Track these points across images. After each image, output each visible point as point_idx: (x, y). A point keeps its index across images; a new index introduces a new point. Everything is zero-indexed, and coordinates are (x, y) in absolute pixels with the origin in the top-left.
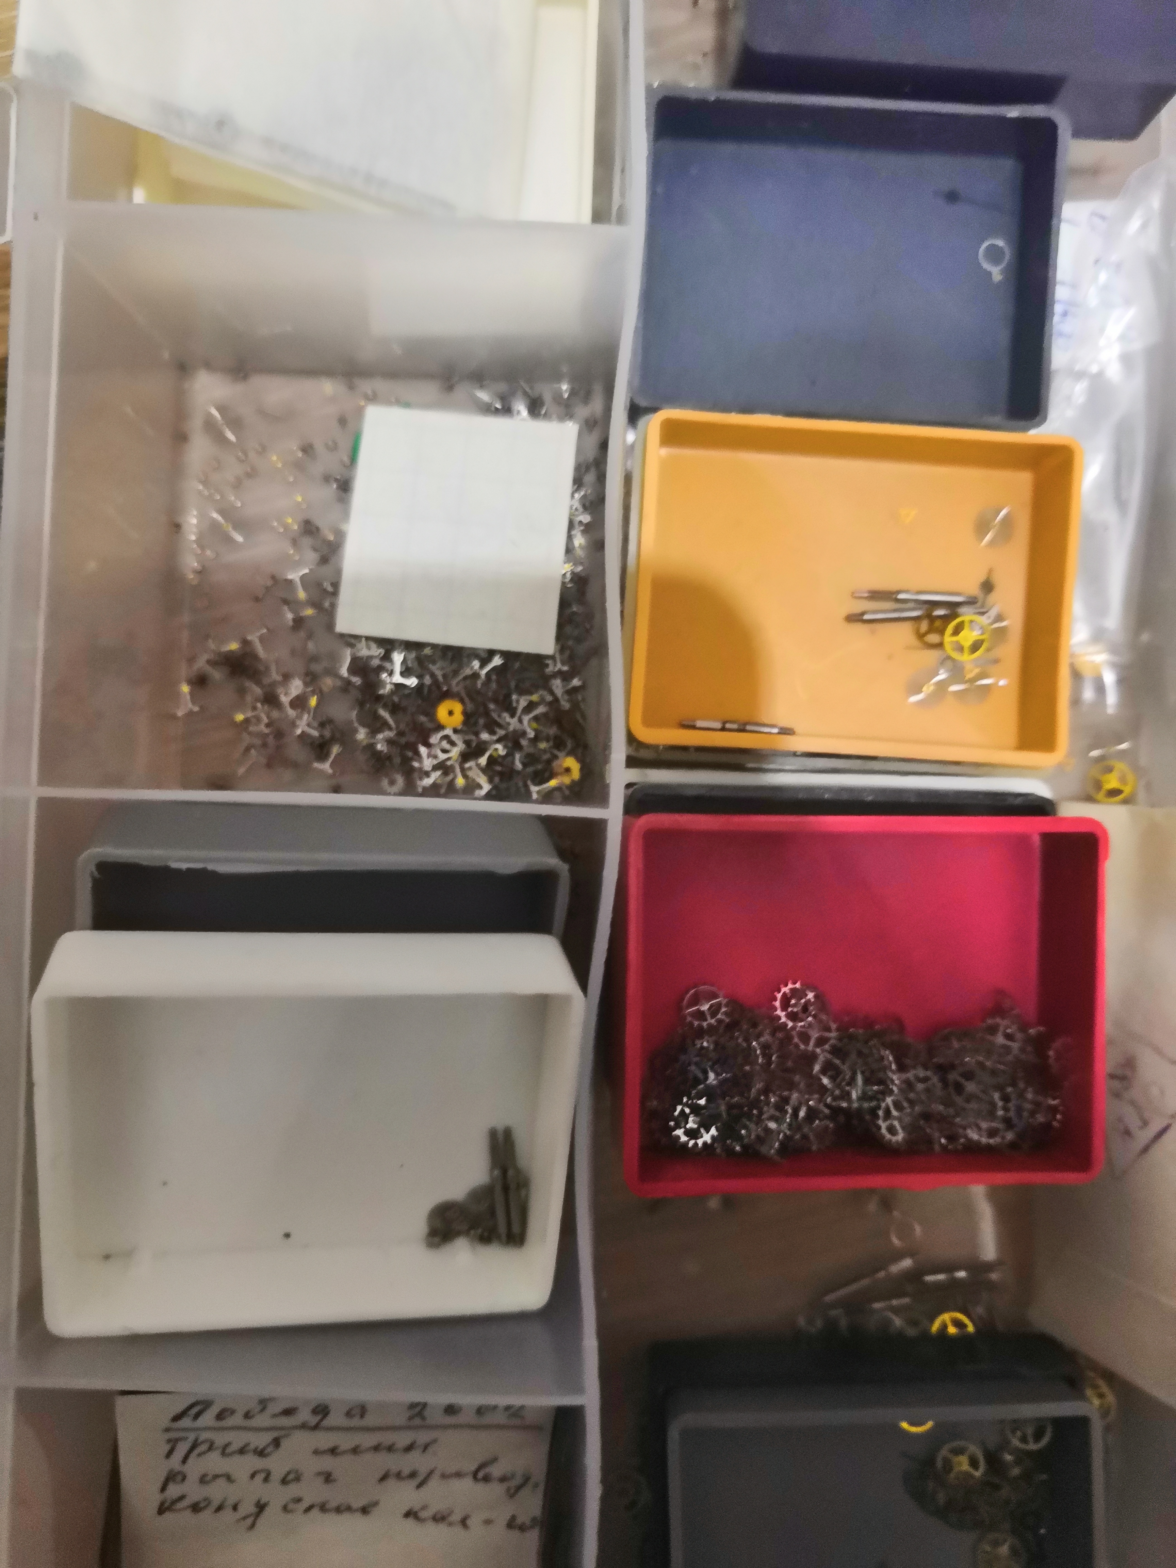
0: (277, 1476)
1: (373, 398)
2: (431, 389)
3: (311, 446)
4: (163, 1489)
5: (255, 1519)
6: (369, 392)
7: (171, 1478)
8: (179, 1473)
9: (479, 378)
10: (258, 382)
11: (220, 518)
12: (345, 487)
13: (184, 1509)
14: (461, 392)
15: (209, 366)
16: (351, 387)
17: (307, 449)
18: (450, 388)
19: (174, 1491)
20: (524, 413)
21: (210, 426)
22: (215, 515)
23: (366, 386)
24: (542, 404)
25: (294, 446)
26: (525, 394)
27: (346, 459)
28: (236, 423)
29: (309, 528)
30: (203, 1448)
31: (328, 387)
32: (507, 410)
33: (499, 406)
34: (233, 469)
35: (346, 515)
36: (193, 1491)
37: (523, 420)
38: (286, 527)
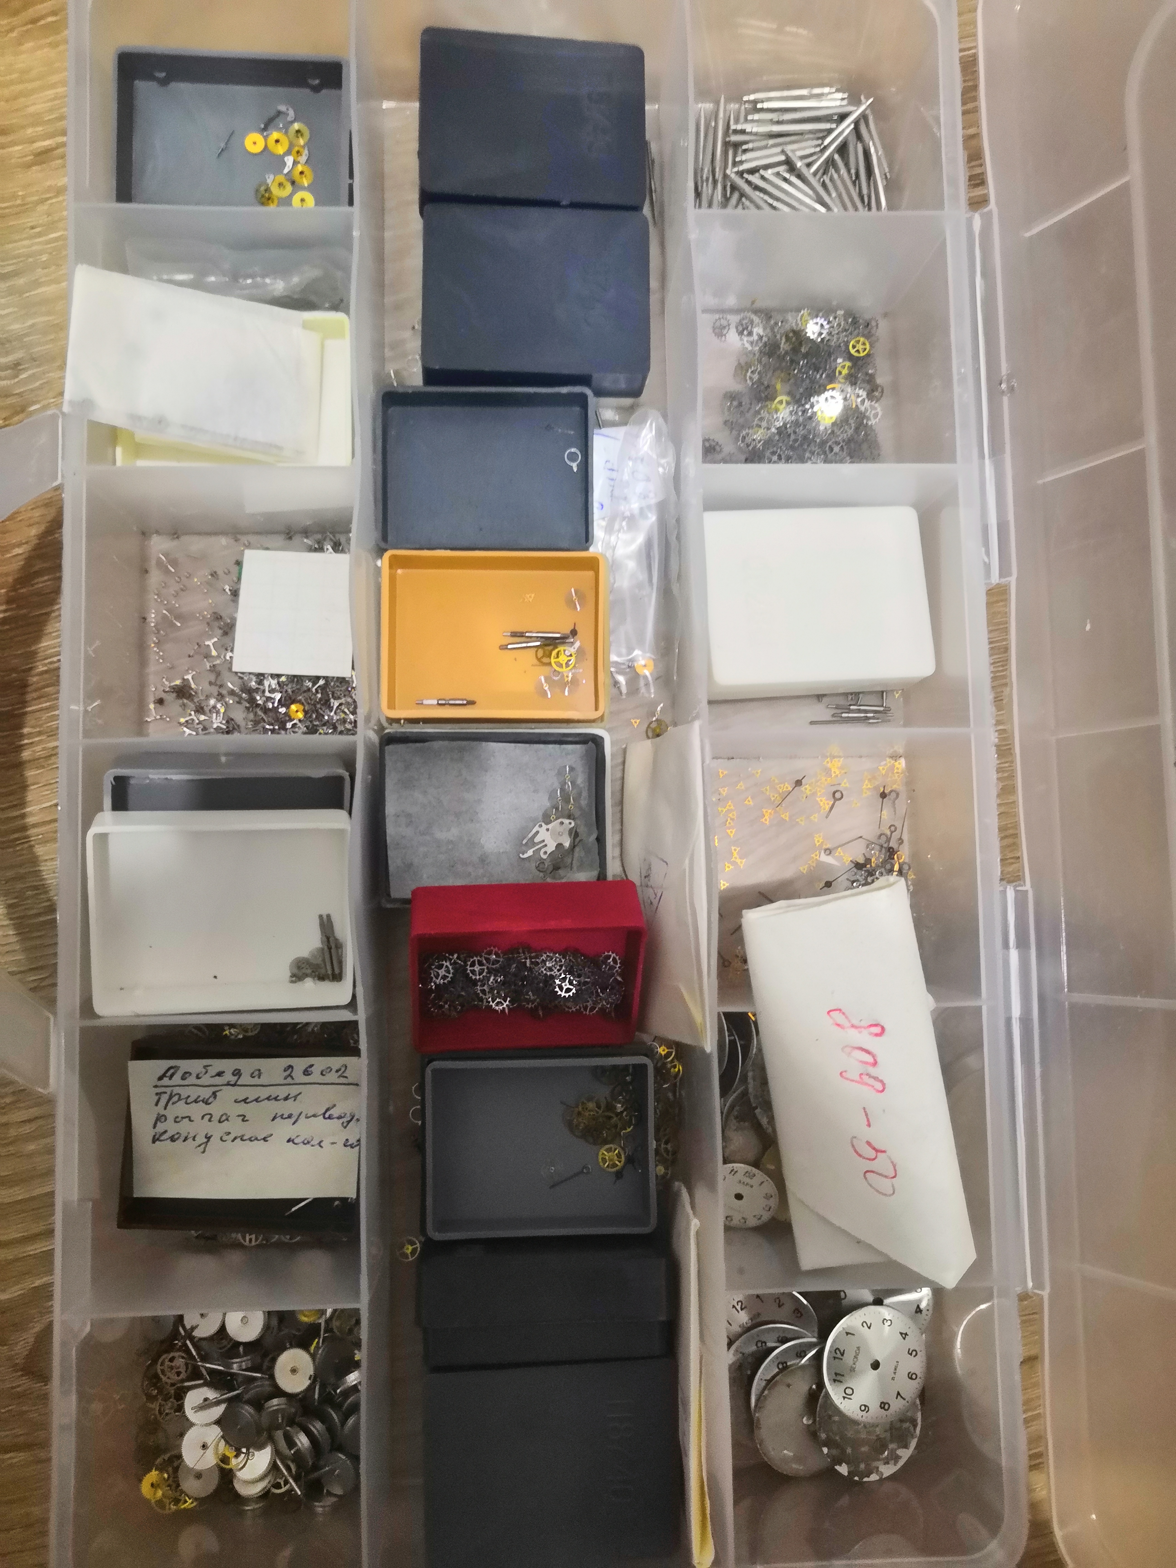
0: (216, 1118)
1: (249, 546)
2: (280, 540)
3: (215, 572)
4: (155, 1127)
5: (206, 1146)
6: (246, 542)
7: (160, 1118)
8: (163, 1115)
9: (306, 532)
10: (185, 539)
11: (167, 613)
12: (235, 593)
13: (167, 1139)
14: (297, 539)
15: (157, 532)
16: (237, 540)
17: (214, 574)
18: (290, 538)
19: (161, 1127)
20: (331, 550)
21: (159, 563)
22: (165, 612)
23: (244, 539)
24: (340, 544)
25: (207, 572)
26: (331, 539)
27: (235, 579)
28: (174, 562)
29: (218, 617)
30: (175, 1098)
31: (224, 541)
32: (320, 549)
33: (316, 546)
34: (174, 588)
35: (237, 608)
36: (171, 1127)
37: (331, 553)
38: (204, 617)
